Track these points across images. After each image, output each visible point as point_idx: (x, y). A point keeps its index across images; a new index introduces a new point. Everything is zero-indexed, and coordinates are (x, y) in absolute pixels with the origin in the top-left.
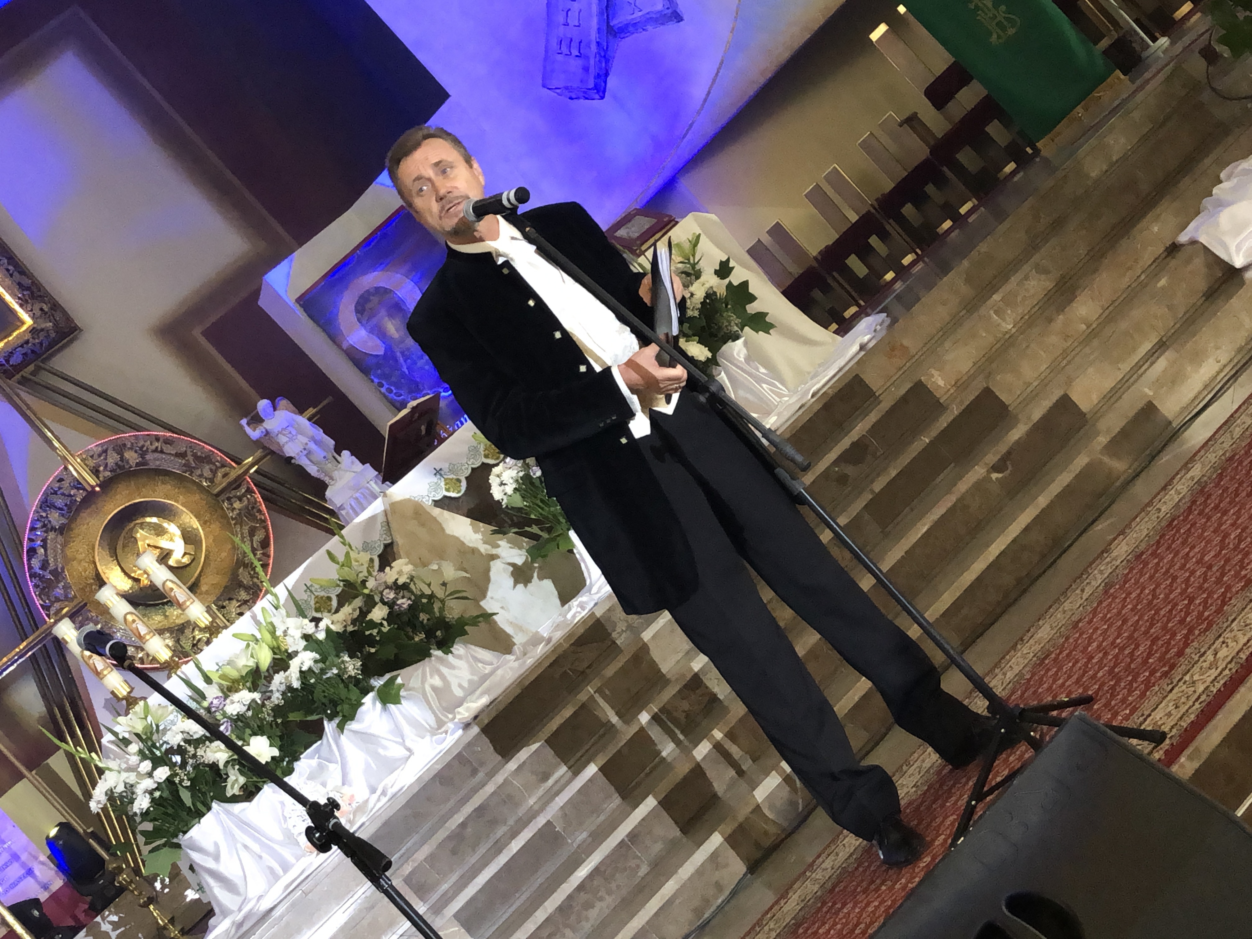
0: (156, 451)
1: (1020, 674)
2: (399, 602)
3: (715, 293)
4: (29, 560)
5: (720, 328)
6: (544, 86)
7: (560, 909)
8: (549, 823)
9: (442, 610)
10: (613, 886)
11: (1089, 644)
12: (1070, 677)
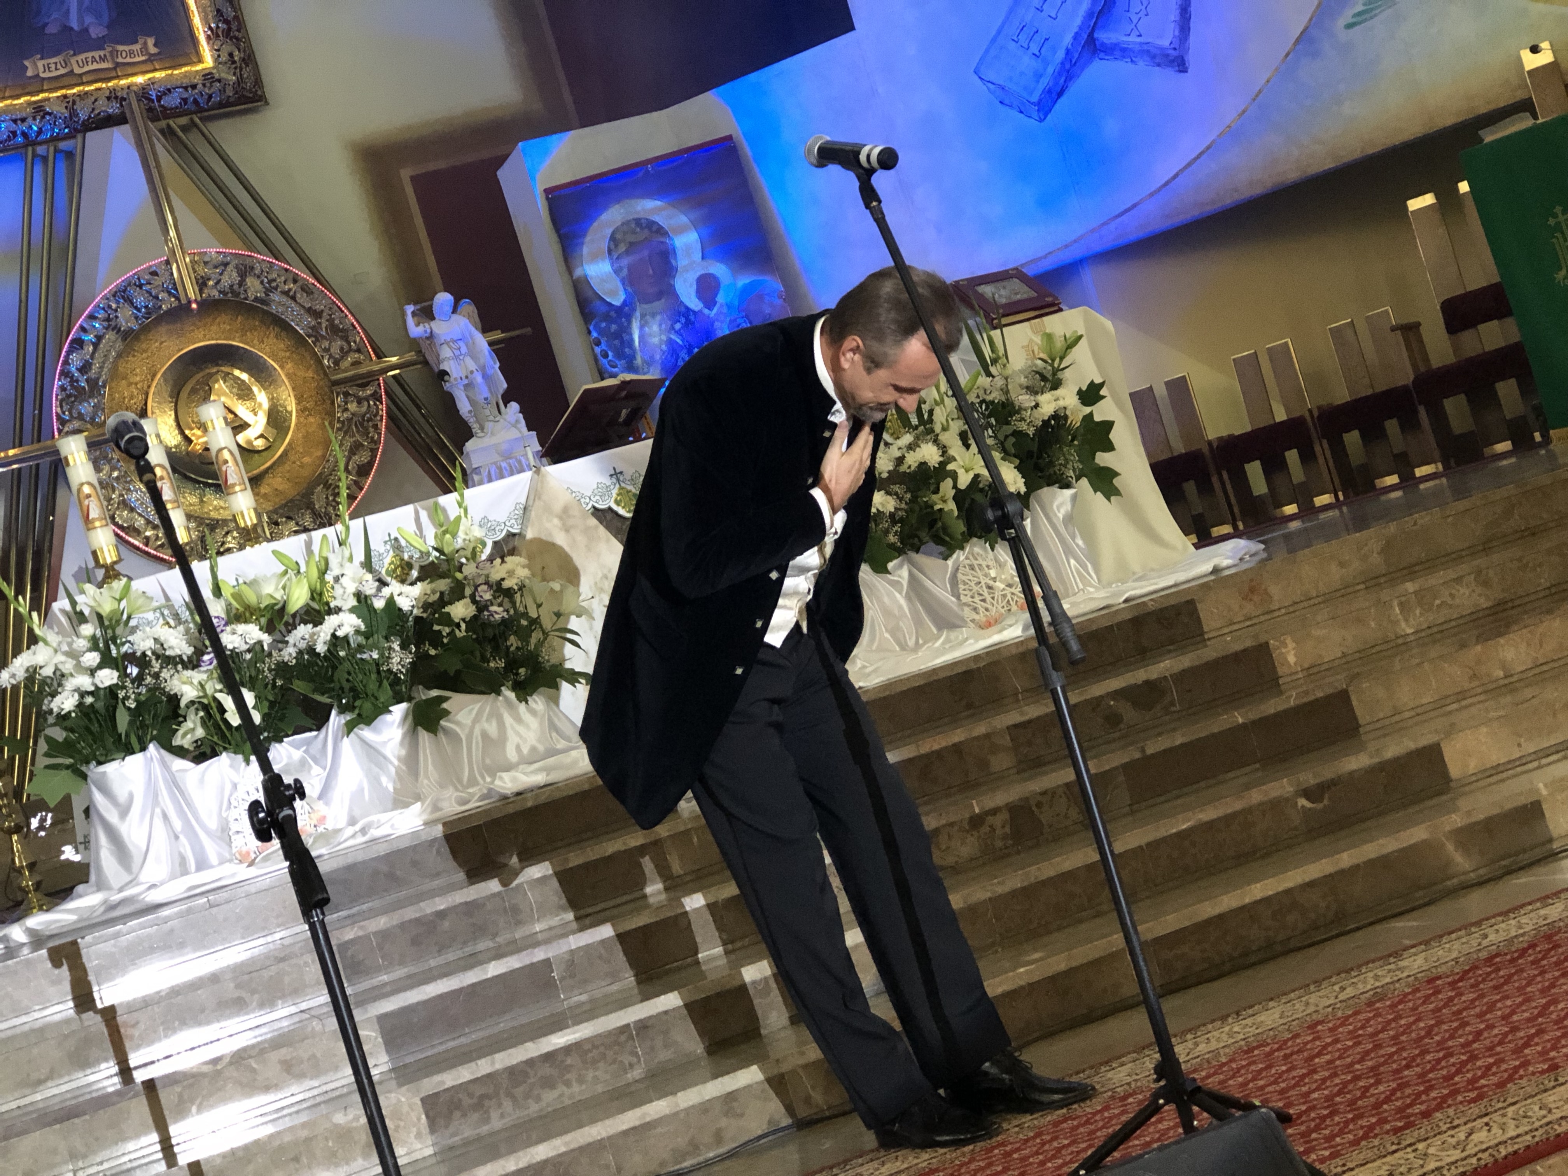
0: (286, 293)
1: (1216, 1053)
2: (493, 608)
3: (1066, 417)
4: (69, 353)
5: (1051, 464)
6: (975, 72)
7: (511, 1071)
8: (547, 962)
9: (540, 644)
10: (590, 1074)
11: (1319, 1055)
12: (1275, 1082)
